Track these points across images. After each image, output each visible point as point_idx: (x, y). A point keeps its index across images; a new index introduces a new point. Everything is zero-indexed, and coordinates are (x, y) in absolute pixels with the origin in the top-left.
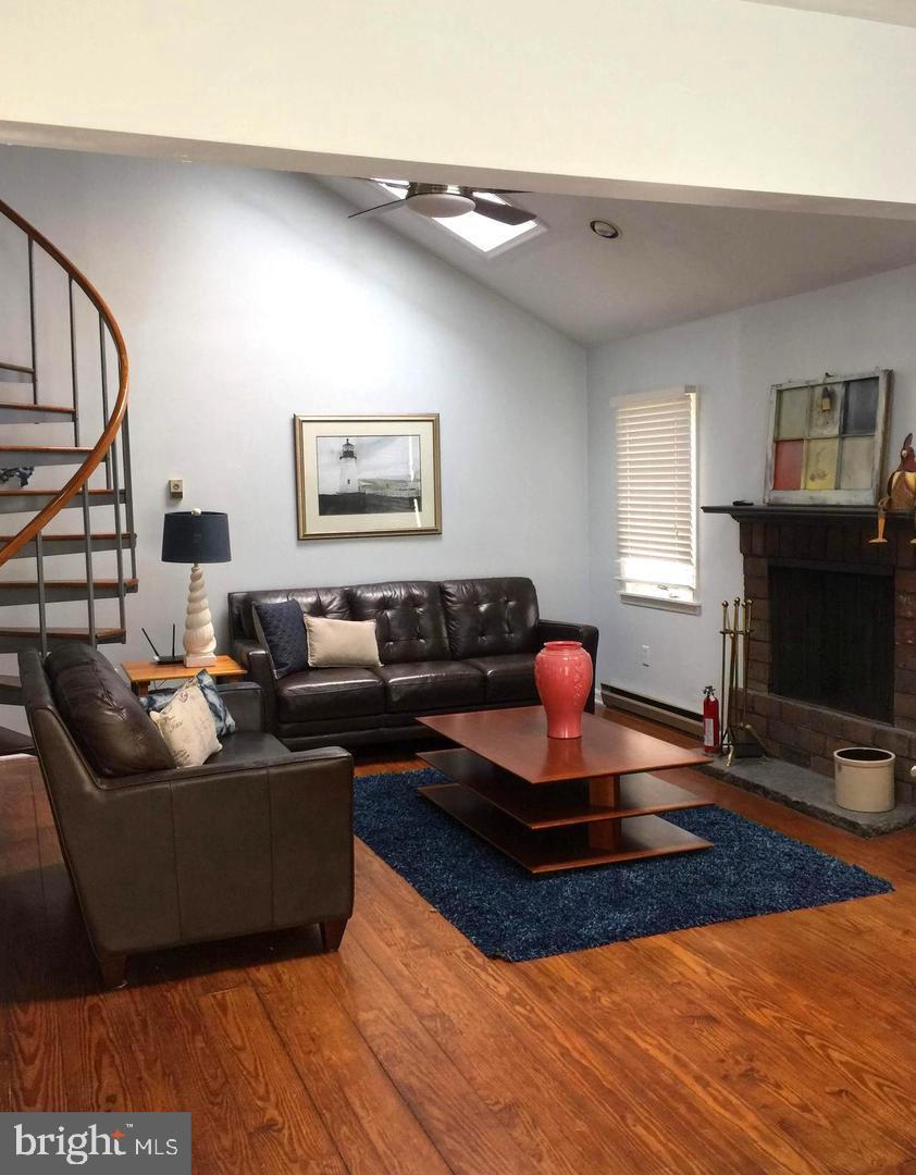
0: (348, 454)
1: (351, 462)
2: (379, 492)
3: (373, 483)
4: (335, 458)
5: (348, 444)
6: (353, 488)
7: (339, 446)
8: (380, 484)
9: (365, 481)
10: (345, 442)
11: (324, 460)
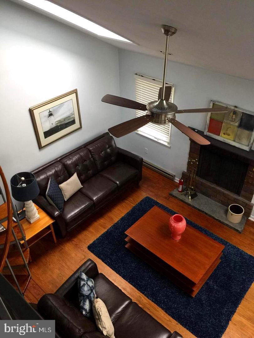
0: (51, 115)
1: (52, 117)
2: (62, 123)
3: (60, 121)
4: (46, 118)
5: (50, 111)
6: (54, 125)
7: (47, 113)
8: (62, 120)
9: (57, 122)
10: (49, 111)
11: (43, 120)
